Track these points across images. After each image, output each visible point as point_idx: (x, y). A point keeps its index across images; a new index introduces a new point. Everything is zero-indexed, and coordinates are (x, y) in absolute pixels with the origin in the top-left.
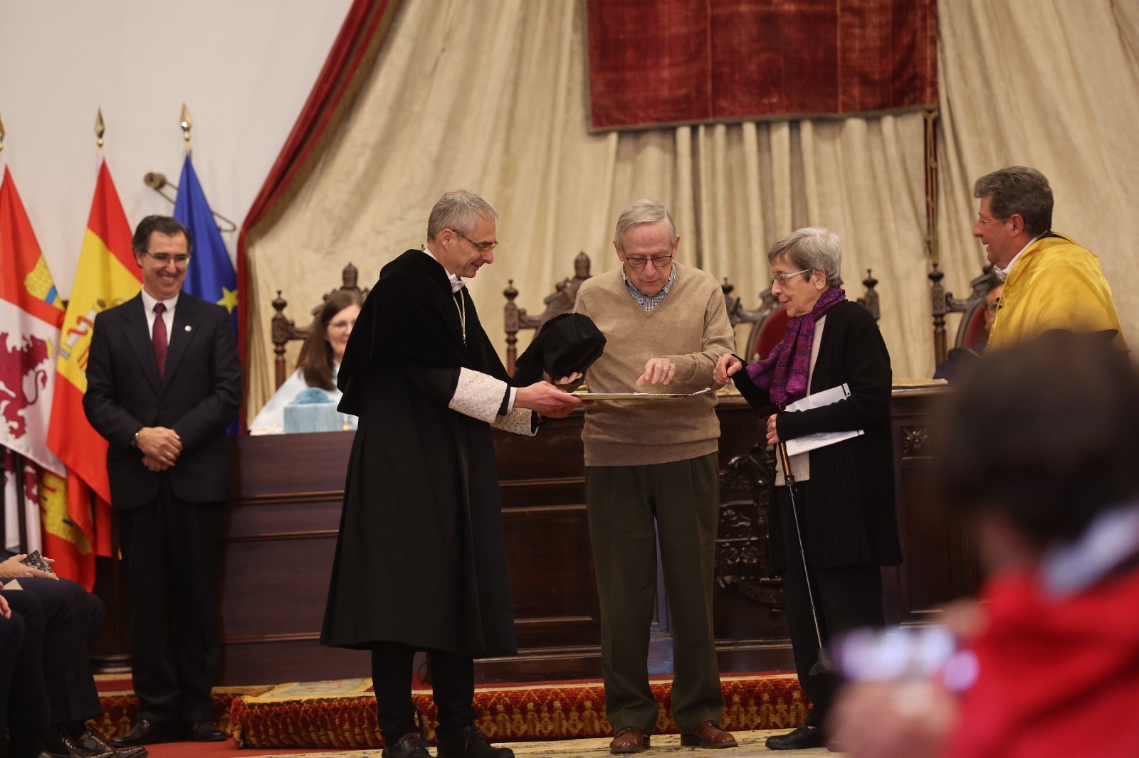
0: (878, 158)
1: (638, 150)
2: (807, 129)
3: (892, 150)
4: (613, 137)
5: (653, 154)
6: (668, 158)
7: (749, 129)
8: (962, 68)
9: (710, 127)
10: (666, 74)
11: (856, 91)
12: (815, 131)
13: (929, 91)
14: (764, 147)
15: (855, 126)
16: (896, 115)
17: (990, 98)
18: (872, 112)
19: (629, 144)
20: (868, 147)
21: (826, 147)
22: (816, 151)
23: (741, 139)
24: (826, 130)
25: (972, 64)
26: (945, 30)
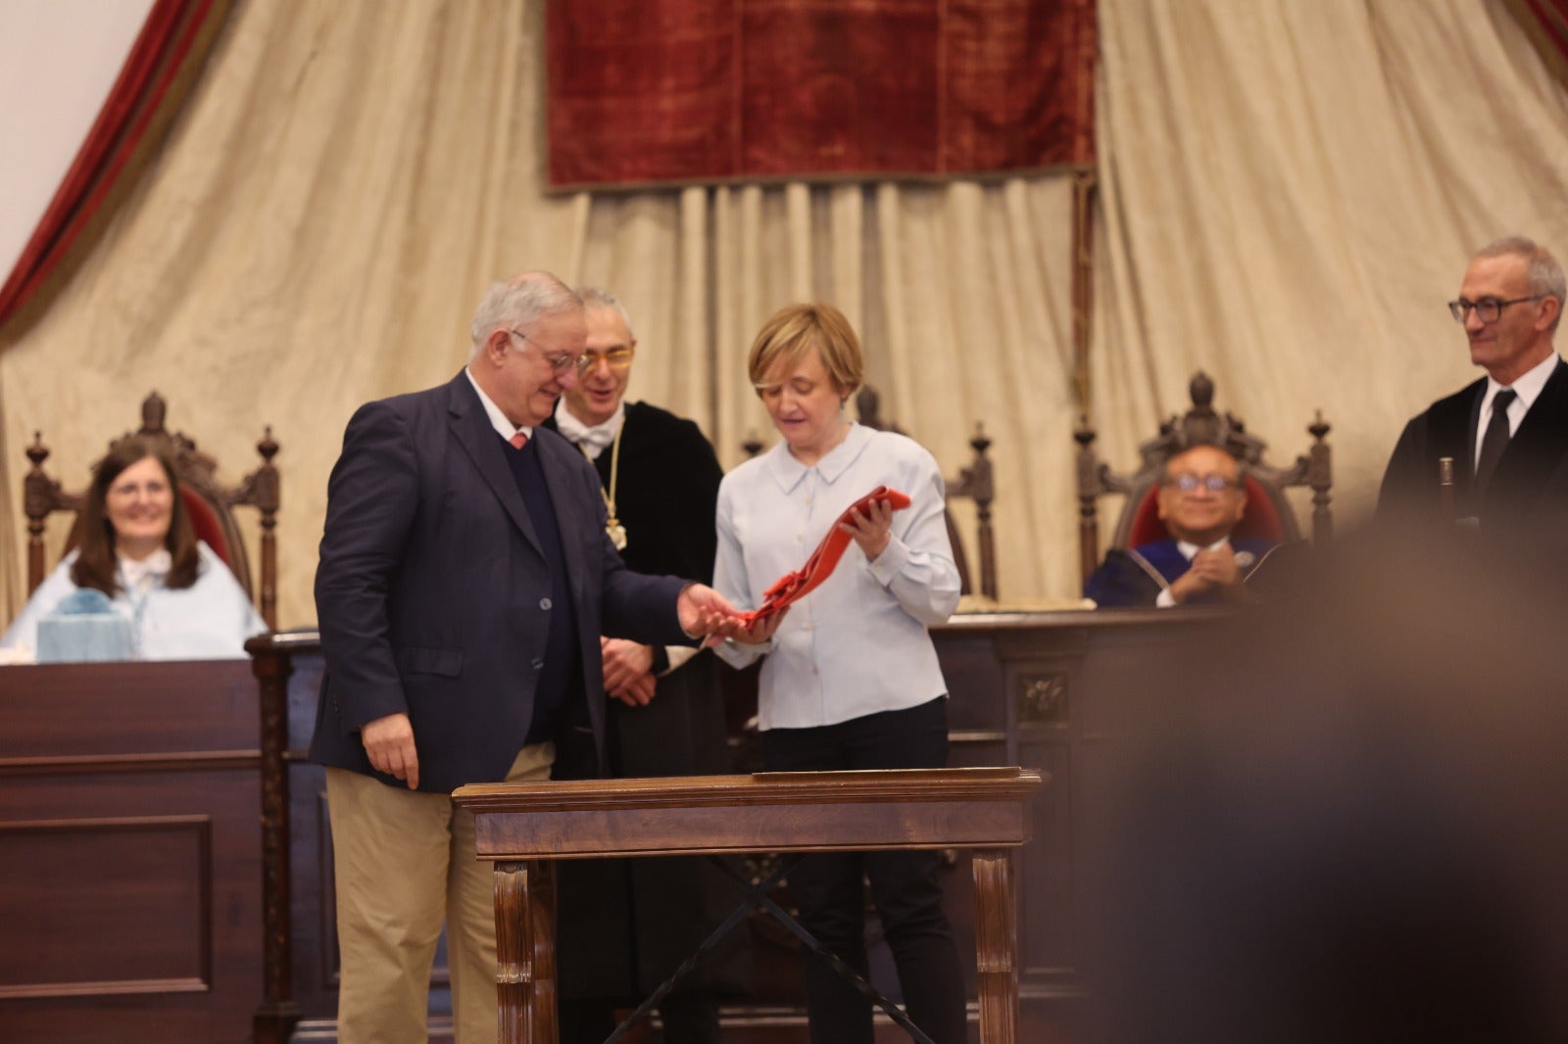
0: (1000, 247)
1: (622, 223)
2: (888, 197)
3: (1023, 236)
4: (582, 203)
5: (644, 228)
6: (668, 237)
7: (798, 196)
8: (1135, 107)
9: (736, 189)
10: (667, 104)
11: (967, 140)
12: (903, 203)
13: (1081, 143)
14: (821, 225)
15: (965, 195)
16: (1030, 179)
17: (1178, 160)
18: (991, 175)
19: (607, 216)
20: (984, 229)
21: (918, 228)
22: (903, 233)
23: (784, 211)
24: (919, 202)
25: (1149, 101)
26: (1109, 47)
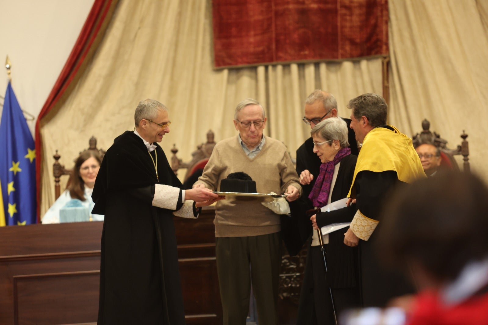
0: (359, 81)
1: (238, 78)
2: (323, 67)
3: (366, 78)
4: (226, 72)
5: (246, 80)
6: (253, 82)
7: (294, 68)
8: (401, 36)
9: (274, 66)
10: (252, 40)
11: (348, 48)
12: (328, 69)
13: (384, 47)
14: (302, 76)
15: (347, 65)
16: (368, 60)
17: (416, 51)
18: (356, 58)
19: (234, 76)
20: (354, 76)
21: (333, 76)
22: (328, 78)
23: (290, 72)
24: (333, 68)
25: (406, 34)
26: (392, 17)
